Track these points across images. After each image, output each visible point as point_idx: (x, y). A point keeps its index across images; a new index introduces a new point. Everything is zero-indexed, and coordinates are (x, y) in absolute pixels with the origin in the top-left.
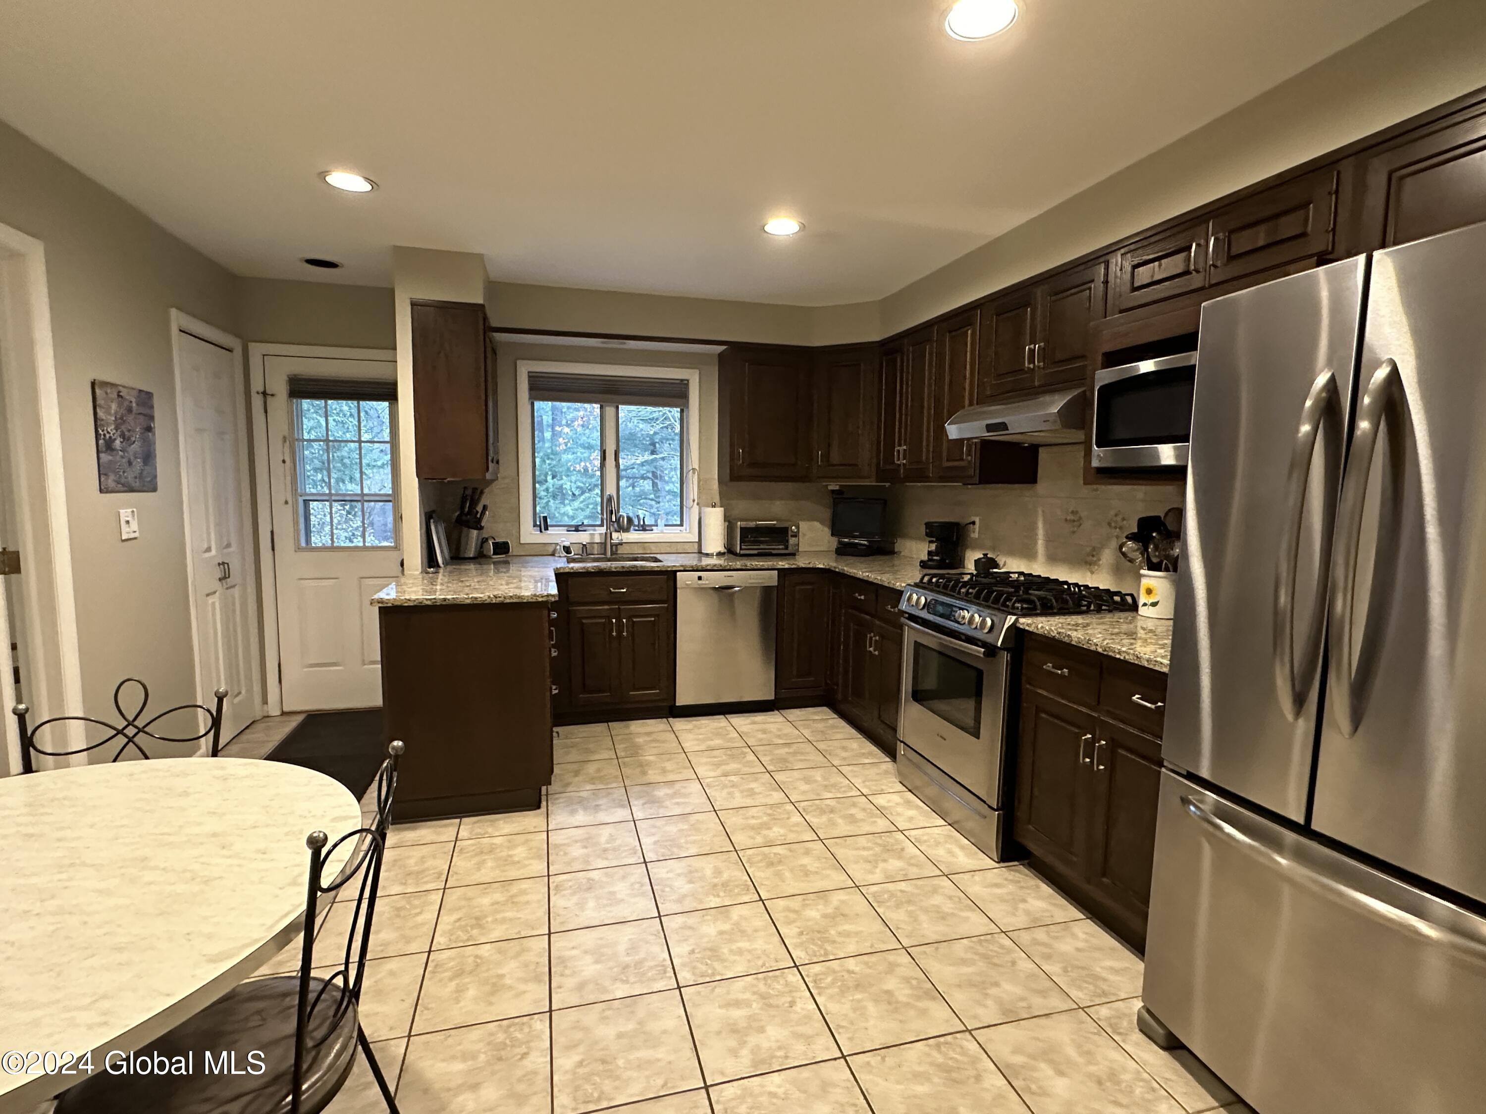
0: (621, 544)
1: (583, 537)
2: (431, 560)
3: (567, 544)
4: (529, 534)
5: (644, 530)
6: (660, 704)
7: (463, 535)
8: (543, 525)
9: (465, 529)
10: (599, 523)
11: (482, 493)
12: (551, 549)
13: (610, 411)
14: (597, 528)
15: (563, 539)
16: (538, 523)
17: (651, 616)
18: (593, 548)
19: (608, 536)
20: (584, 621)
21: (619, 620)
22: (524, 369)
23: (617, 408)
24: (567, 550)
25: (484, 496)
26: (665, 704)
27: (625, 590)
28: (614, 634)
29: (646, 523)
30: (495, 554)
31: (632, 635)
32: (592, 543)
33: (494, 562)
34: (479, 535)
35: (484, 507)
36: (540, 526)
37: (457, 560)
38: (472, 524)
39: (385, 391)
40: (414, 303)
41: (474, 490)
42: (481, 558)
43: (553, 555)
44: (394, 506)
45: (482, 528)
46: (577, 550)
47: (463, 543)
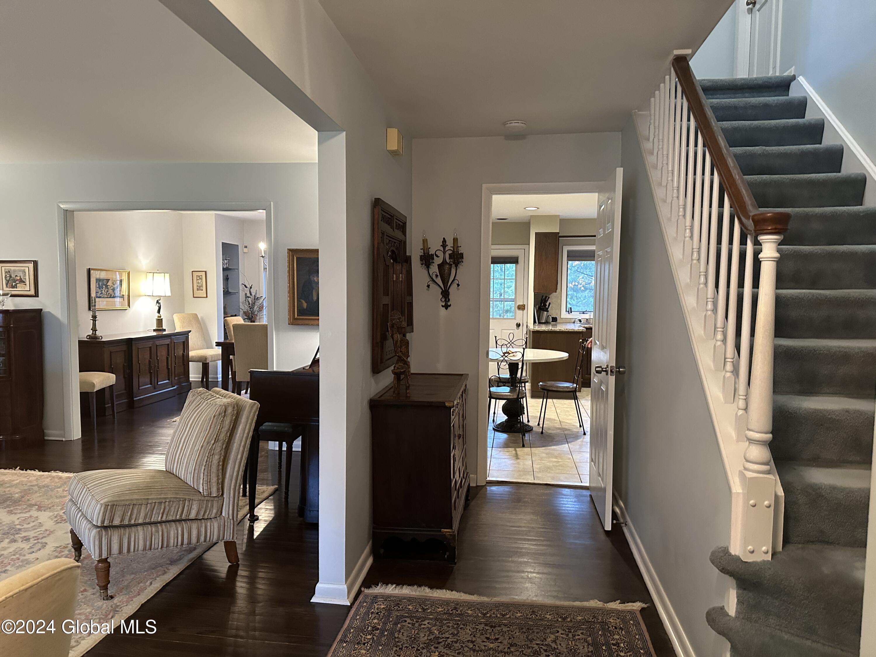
1: (587, 316)
2: (535, 322)
3: (580, 318)
4: (564, 315)
7: (541, 314)
8: (570, 311)
9: (542, 312)
11: (549, 298)
12: (573, 321)
14: (592, 313)
15: (579, 316)
16: (568, 310)
18: (590, 321)
22: (566, 249)
24: (580, 321)
25: (549, 299)
30: (552, 321)
32: (590, 319)
33: (552, 325)
34: (547, 314)
35: (550, 303)
36: (569, 311)
37: (539, 323)
38: (545, 310)
39: (514, 260)
40: (536, 234)
41: (546, 297)
42: (547, 323)
43: (574, 323)
44: (515, 303)
45: (548, 311)
46: (584, 321)
47: (541, 317)
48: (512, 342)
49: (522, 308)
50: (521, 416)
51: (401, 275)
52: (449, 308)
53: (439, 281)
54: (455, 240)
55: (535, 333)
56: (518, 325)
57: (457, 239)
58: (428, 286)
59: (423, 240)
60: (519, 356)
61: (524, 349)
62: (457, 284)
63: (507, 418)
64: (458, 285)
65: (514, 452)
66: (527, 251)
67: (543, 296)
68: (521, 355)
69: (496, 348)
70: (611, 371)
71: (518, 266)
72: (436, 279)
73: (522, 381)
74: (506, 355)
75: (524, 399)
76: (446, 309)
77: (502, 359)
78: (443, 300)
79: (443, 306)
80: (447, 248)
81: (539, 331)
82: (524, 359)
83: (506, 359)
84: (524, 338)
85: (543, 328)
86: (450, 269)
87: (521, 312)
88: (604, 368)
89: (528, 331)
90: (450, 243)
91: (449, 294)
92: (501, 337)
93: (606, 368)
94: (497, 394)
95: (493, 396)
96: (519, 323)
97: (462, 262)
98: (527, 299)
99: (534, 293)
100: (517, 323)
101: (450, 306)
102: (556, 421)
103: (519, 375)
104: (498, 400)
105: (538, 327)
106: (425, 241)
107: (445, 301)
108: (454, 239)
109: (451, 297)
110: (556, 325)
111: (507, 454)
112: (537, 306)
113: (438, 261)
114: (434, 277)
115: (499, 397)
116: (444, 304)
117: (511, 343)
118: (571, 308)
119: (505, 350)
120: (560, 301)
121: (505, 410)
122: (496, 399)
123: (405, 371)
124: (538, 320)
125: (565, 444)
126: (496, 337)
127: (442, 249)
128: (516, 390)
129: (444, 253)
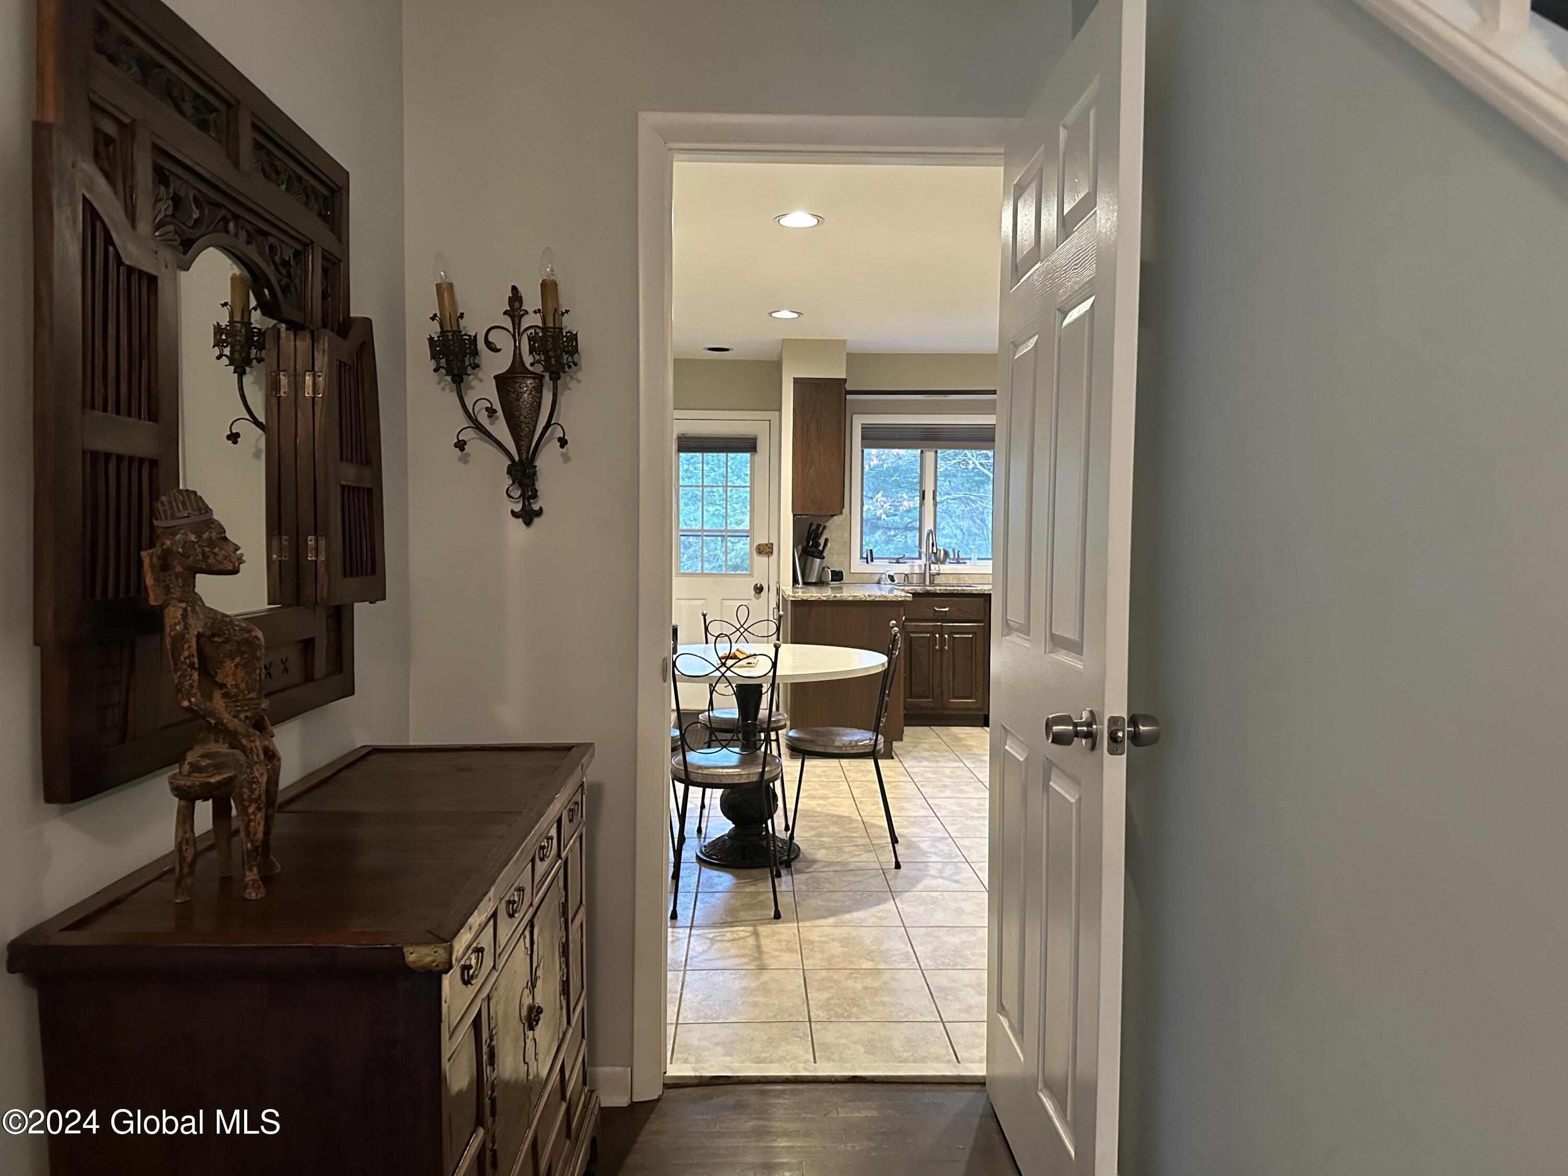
0: (938, 574)
1: (905, 568)
2: (795, 581)
3: (892, 573)
4: (858, 566)
5: (958, 563)
6: (977, 713)
7: (808, 564)
8: (870, 558)
9: (810, 558)
10: (917, 555)
11: (825, 528)
12: (876, 579)
13: (930, 455)
14: (915, 561)
15: (888, 569)
16: (864, 555)
17: (968, 633)
18: (913, 578)
19: (927, 567)
20: (912, 635)
21: (942, 636)
22: (858, 422)
23: (936, 452)
24: (892, 578)
25: (826, 531)
26: (981, 713)
27: (947, 609)
28: (937, 647)
29: (961, 557)
30: (832, 580)
31: (953, 648)
32: (912, 573)
33: (831, 588)
34: (821, 564)
35: (826, 540)
36: (867, 558)
37: (805, 583)
38: (816, 554)
39: (748, 445)
40: (796, 380)
41: (819, 526)
42: (820, 583)
43: (879, 583)
44: (750, 540)
45: (823, 558)
46: (900, 579)
47: (808, 570)
48: (745, 626)
49: (765, 550)
50: (769, 822)
51: (308, 379)
52: (536, 520)
53: (501, 430)
54: (549, 288)
55: (798, 604)
56: (759, 590)
57: (555, 284)
58: (461, 445)
59: (439, 287)
60: (762, 667)
61: (777, 648)
62: (560, 439)
63: (734, 826)
64: (563, 442)
65: (751, 941)
66: (775, 424)
67: (811, 524)
68: (770, 665)
69: (707, 643)
70: (1113, 738)
71: (757, 457)
72: (492, 424)
73: (771, 727)
74: (730, 662)
75: (778, 783)
76: (528, 523)
77: (718, 674)
78: (517, 493)
79: (514, 514)
80: (526, 322)
81: (807, 601)
82: (778, 673)
83: (728, 674)
84: (771, 618)
85: (814, 594)
86: (539, 389)
87: (764, 559)
88: (1082, 725)
89: (782, 602)
90: (532, 300)
91: (535, 474)
92: (721, 617)
93: (1089, 725)
94: (706, 772)
95: (693, 777)
96: (761, 585)
97: (575, 364)
98: (776, 533)
99: (794, 515)
100: (757, 585)
101: (539, 513)
102: (853, 825)
103: (763, 713)
104: (708, 791)
105: (803, 592)
106: (445, 290)
107: (523, 495)
108: (544, 285)
109: (541, 485)
110: (841, 588)
111: (733, 952)
112: (800, 547)
113: (499, 363)
114: (483, 419)
115: (710, 781)
116: (518, 507)
117: (743, 630)
118: (871, 551)
119: (724, 649)
120: (848, 535)
121: (728, 808)
122: (705, 786)
123: (230, 780)
124: (802, 577)
125: (885, 901)
126: (704, 616)
127: (507, 323)
128: (757, 757)
129: (516, 334)
